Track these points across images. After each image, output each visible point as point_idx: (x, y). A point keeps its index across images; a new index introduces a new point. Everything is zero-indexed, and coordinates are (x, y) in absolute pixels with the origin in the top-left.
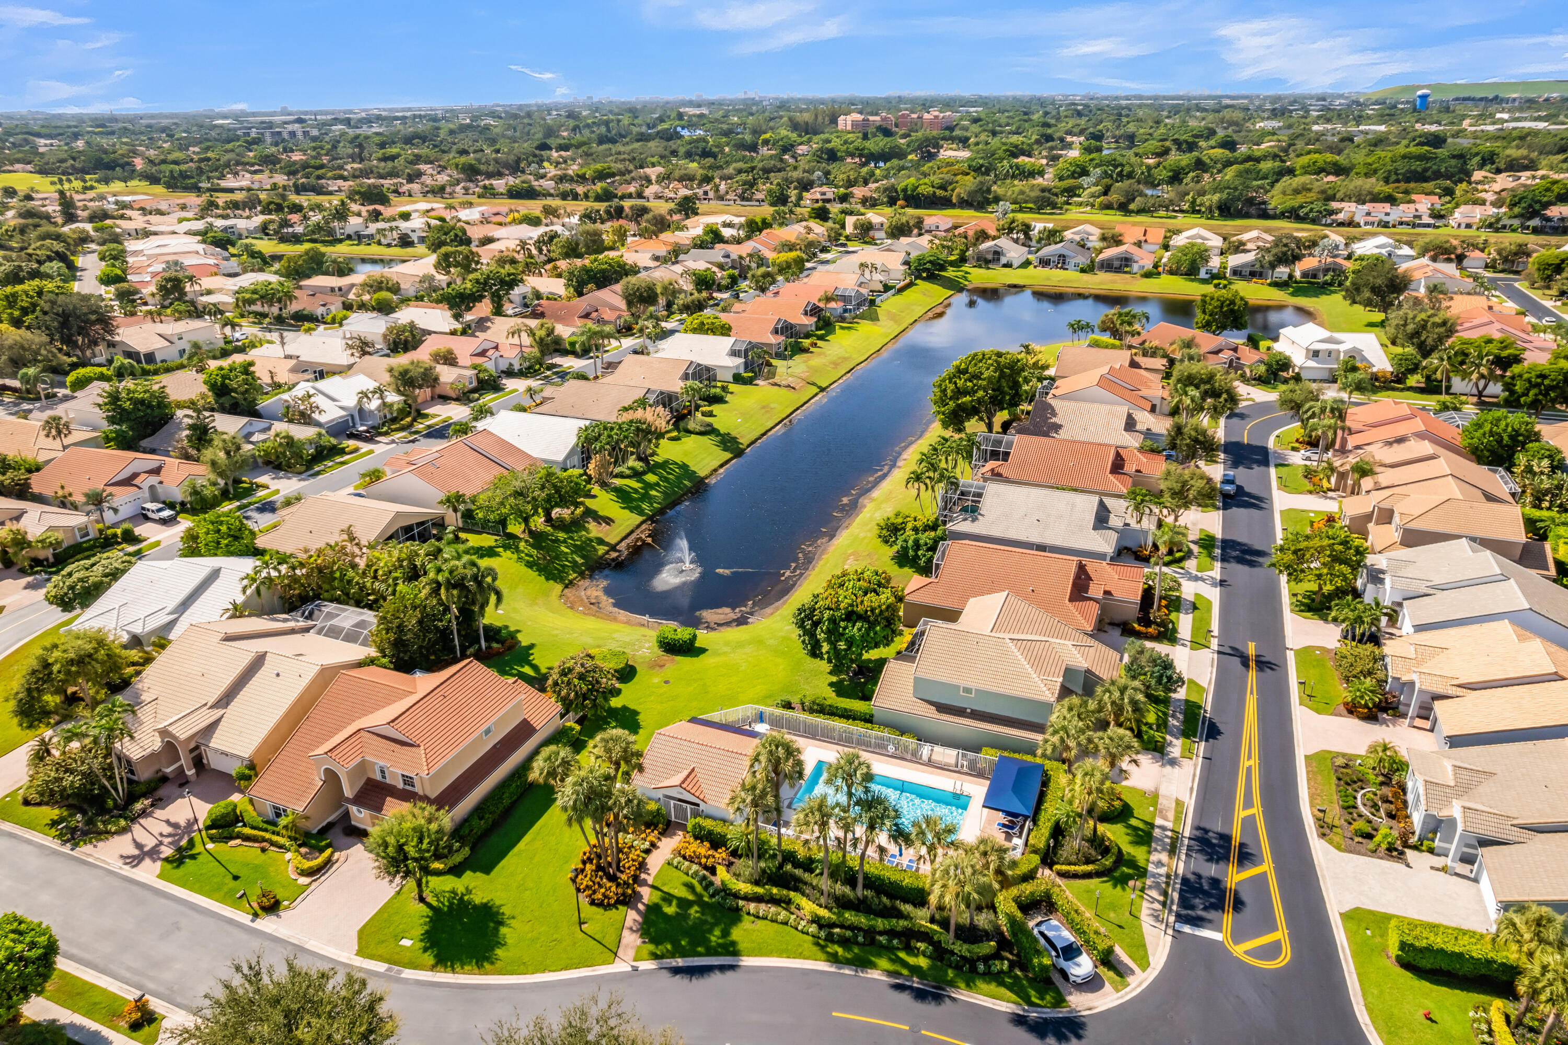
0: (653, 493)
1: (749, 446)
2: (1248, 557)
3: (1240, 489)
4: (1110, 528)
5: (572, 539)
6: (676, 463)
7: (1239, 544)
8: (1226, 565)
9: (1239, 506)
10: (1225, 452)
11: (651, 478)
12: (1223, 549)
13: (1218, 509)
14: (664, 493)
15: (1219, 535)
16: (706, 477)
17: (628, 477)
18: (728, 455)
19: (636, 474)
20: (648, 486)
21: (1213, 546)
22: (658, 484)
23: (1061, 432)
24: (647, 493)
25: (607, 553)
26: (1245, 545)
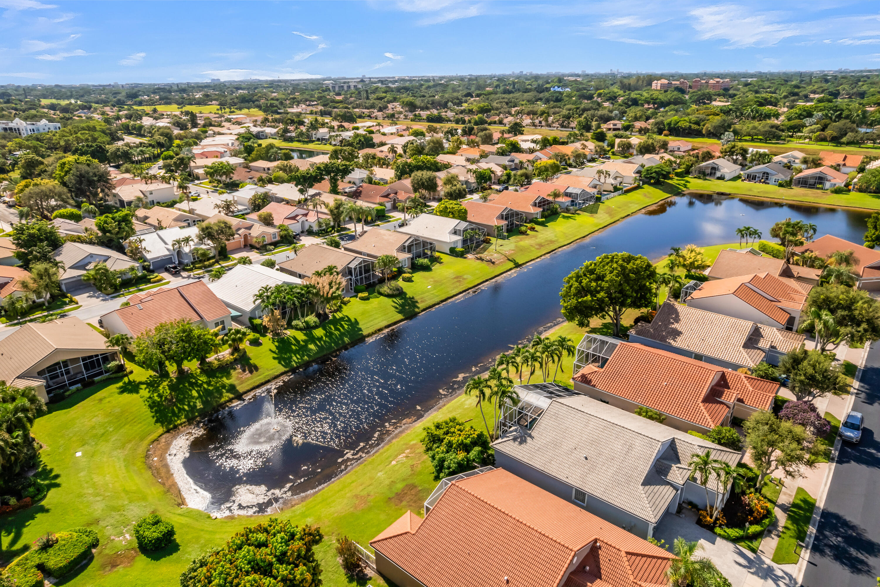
0: (312, 346)
1: (422, 311)
2: (853, 552)
3: (867, 434)
4: (668, 483)
5: (209, 383)
6: (349, 320)
7: (846, 524)
8: (818, 558)
9: (859, 460)
10: (861, 381)
11: (319, 332)
12: (821, 529)
13: (831, 460)
14: (321, 348)
15: (821, 504)
16: (369, 335)
17: (301, 329)
18: (400, 317)
19: (308, 328)
20: (312, 339)
21: (807, 520)
22: (320, 339)
23: (679, 339)
24: (306, 345)
25: (230, 400)
26: (853, 528)
